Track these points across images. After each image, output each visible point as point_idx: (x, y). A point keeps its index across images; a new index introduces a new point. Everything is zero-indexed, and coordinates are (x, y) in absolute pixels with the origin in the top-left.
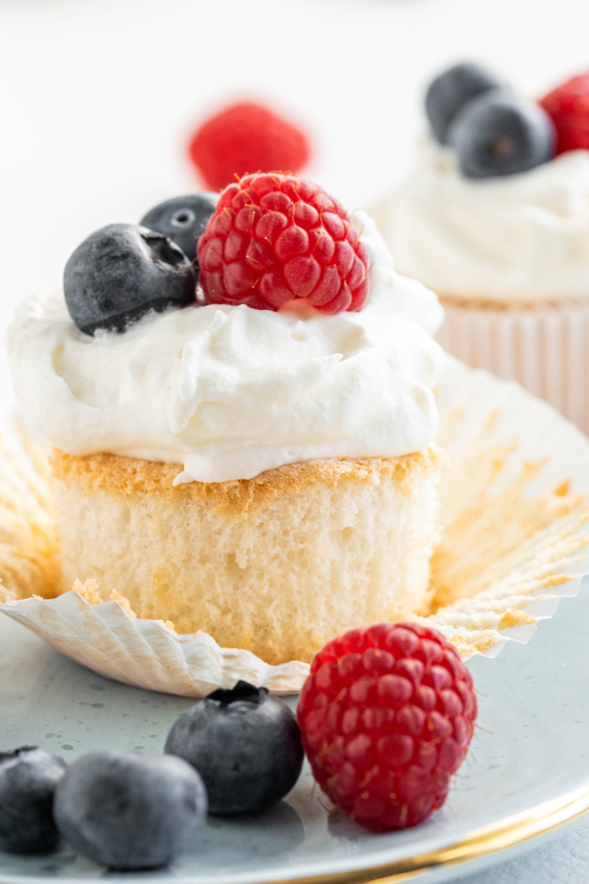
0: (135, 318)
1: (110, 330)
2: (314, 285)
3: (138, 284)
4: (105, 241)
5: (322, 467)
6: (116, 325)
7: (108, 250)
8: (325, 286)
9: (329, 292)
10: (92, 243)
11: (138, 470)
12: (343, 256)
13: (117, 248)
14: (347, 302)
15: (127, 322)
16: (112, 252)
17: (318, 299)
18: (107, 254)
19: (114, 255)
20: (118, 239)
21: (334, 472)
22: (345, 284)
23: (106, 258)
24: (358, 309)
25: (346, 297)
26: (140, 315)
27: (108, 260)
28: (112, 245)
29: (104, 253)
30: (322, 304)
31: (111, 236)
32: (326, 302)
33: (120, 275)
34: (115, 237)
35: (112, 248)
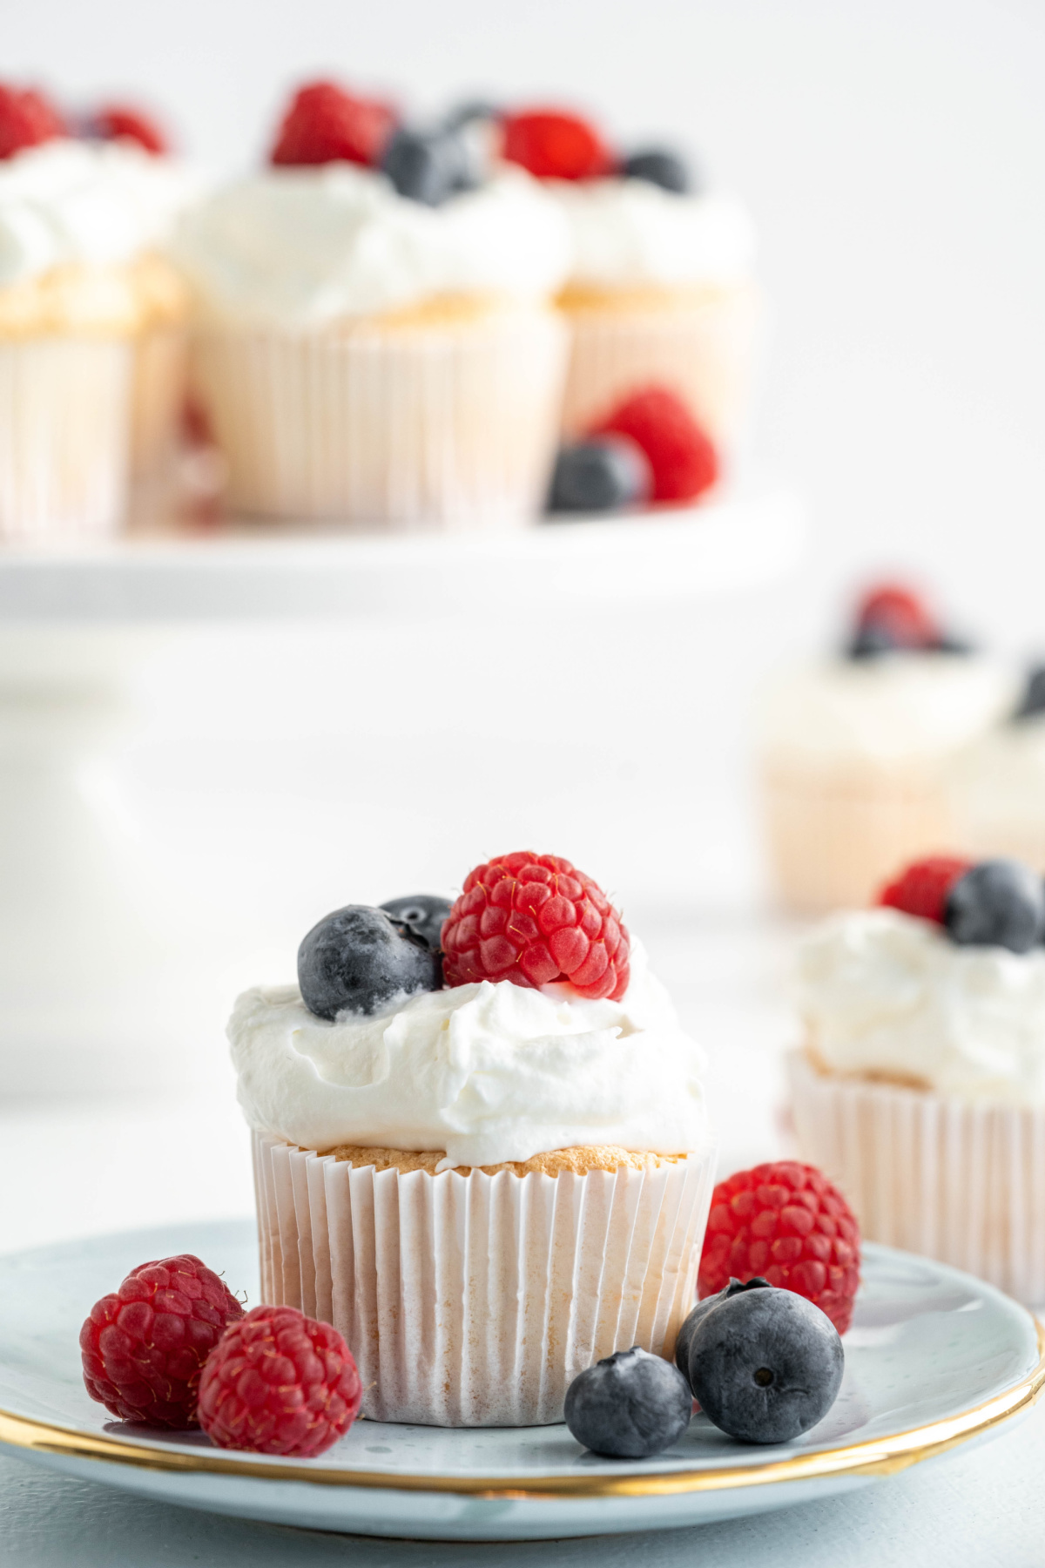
0: (384, 998)
1: (355, 1012)
2: (583, 959)
3: (388, 961)
4: (349, 918)
5: (600, 1152)
6: (363, 1005)
7: (353, 925)
8: (593, 961)
9: (596, 969)
10: (334, 919)
11: (390, 1161)
12: (610, 932)
13: (363, 924)
14: (612, 984)
15: (375, 1002)
16: (357, 927)
17: (584, 977)
18: (352, 929)
19: (360, 930)
20: (363, 916)
21: (613, 1158)
22: (612, 964)
23: (351, 933)
24: (619, 998)
25: (612, 978)
26: (390, 995)
27: (354, 935)
28: (358, 920)
29: (349, 928)
30: (588, 984)
31: (355, 912)
32: (592, 981)
33: (368, 950)
34: (360, 914)
35: (357, 923)
